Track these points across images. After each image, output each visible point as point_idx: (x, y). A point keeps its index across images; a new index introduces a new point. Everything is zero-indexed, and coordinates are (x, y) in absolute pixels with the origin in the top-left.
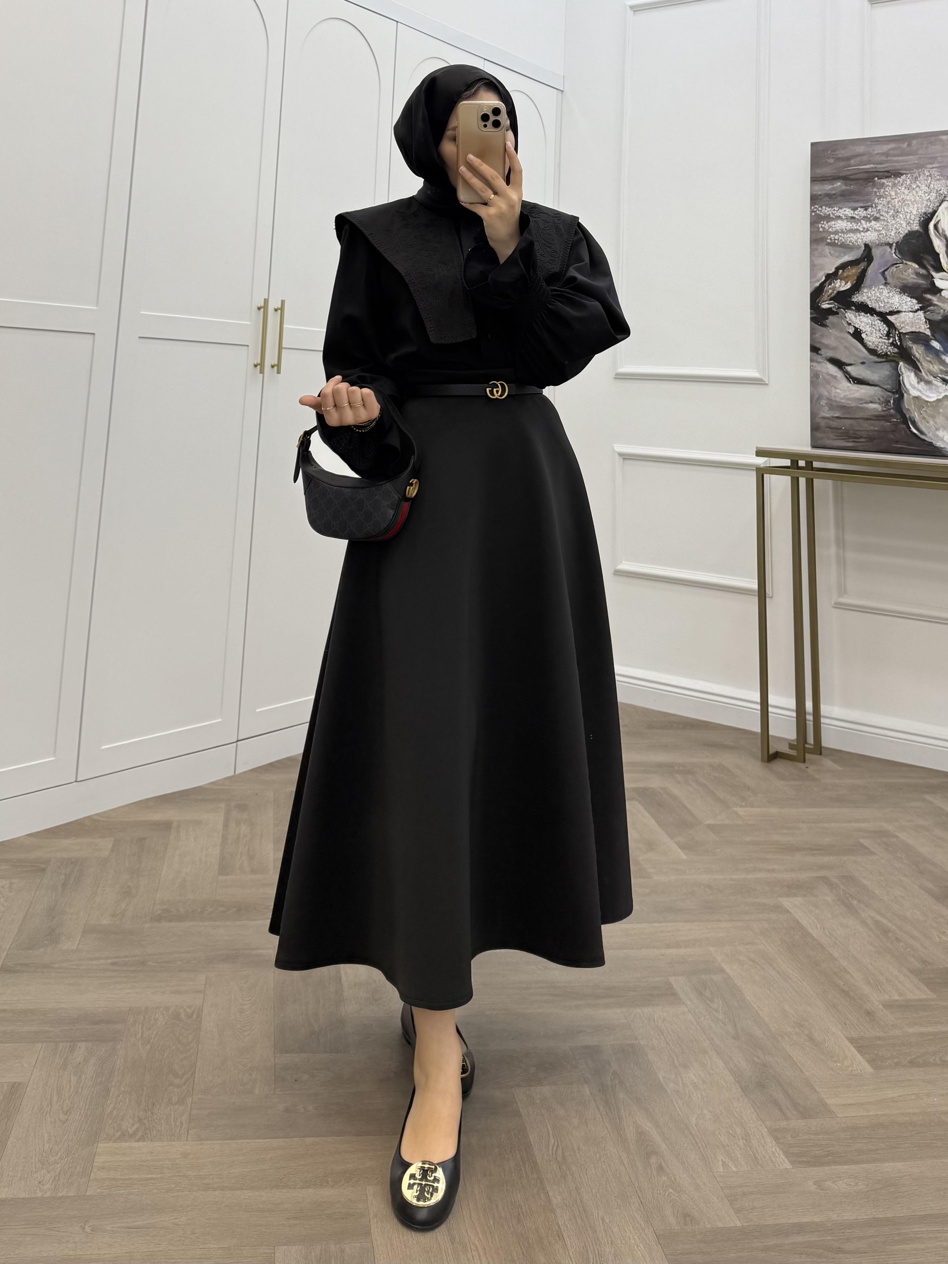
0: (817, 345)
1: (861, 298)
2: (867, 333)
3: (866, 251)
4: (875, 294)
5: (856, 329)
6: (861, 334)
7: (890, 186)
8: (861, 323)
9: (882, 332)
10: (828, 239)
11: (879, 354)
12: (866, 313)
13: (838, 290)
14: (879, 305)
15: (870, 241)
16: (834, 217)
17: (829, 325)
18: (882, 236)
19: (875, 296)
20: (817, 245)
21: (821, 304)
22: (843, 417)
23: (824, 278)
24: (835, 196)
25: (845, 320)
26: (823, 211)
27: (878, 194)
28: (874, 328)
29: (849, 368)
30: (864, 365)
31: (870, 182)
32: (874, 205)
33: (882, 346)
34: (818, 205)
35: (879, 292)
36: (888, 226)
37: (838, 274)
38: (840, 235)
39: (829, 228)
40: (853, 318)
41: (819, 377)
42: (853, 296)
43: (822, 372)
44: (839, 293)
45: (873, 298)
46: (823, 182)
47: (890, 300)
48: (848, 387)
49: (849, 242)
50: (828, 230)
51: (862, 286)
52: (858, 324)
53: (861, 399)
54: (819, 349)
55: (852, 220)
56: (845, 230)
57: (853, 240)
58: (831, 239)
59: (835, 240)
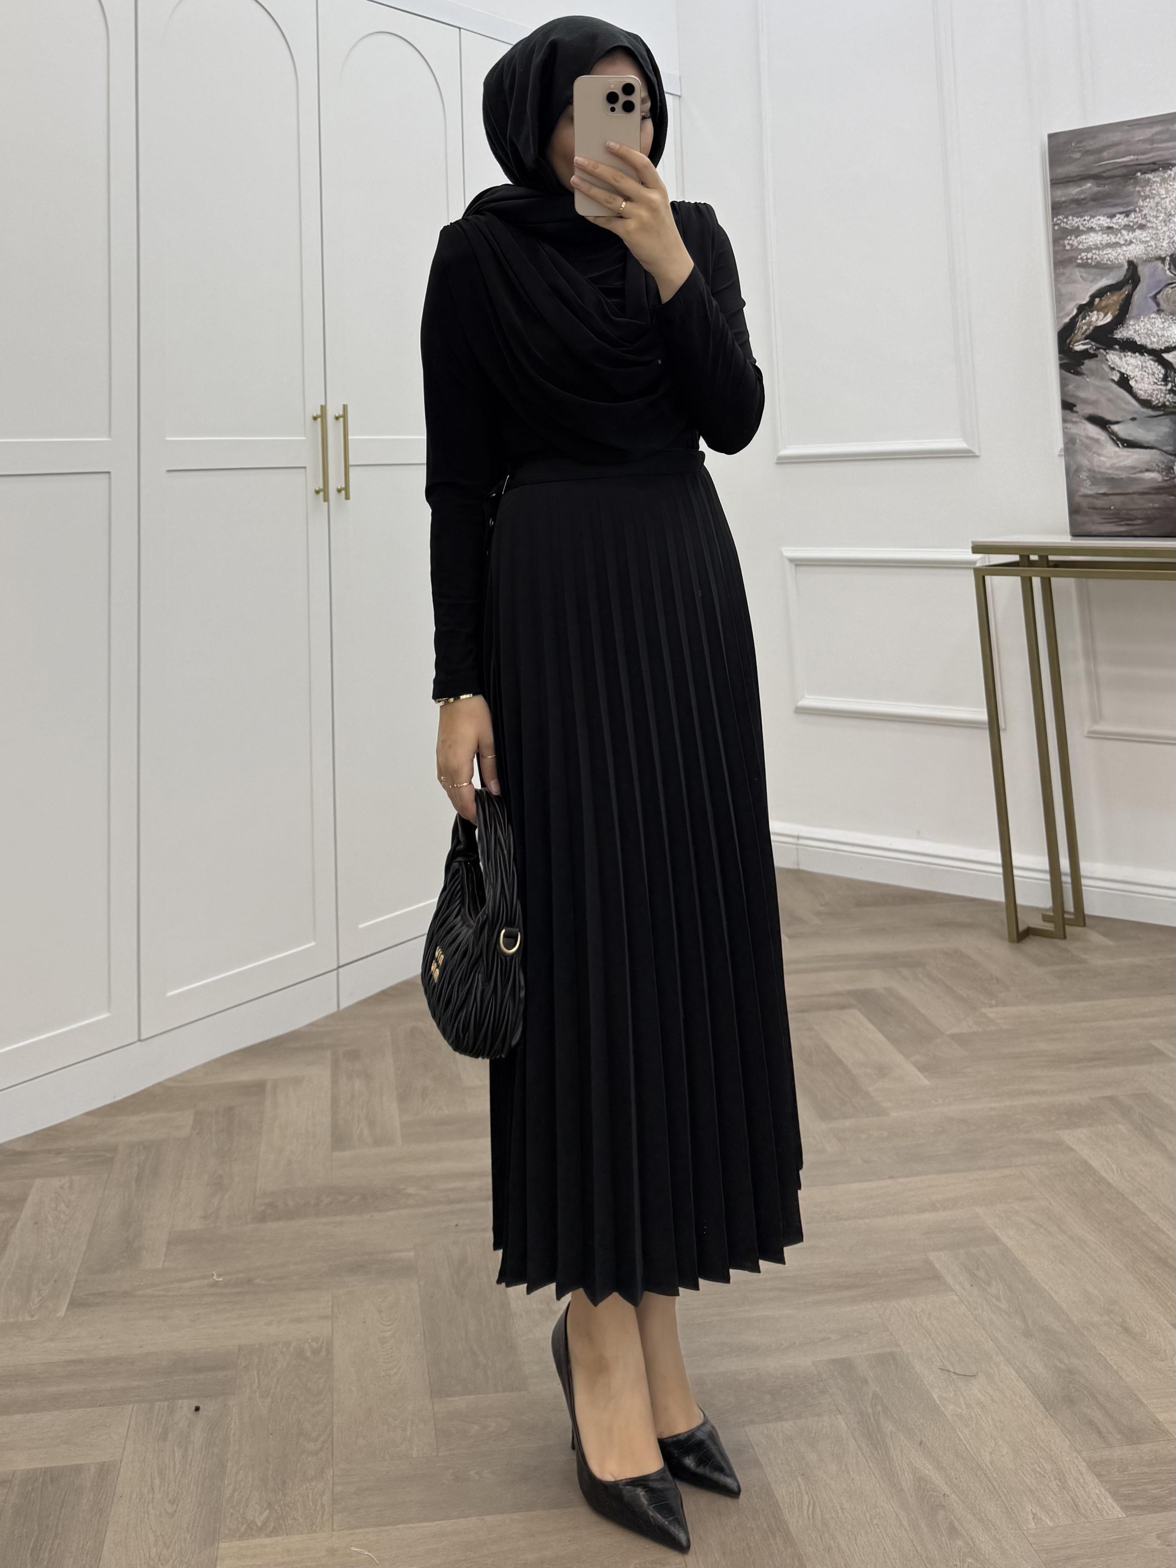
0: (1071, 401)
1: (1127, 333)
2: (1137, 379)
3: (1131, 271)
4: (1144, 326)
5: (1122, 374)
6: (1129, 380)
7: (1157, 182)
8: (1128, 365)
9: (1156, 376)
10: (1078, 259)
11: (1154, 406)
12: (1134, 353)
13: (1095, 325)
14: (1151, 339)
15: (1135, 256)
16: (1085, 229)
17: (1085, 372)
18: (1151, 248)
19: (1145, 328)
20: (1063, 269)
21: (1073, 345)
22: (1111, 492)
23: (1075, 312)
24: (1085, 202)
25: (1106, 364)
26: (1069, 222)
27: (1142, 194)
28: (1145, 371)
29: (1115, 428)
30: (1135, 422)
31: (1131, 179)
32: (1137, 209)
33: (1157, 395)
34: (1062, 215)
35: (1150, 322)
36: (1157, 234)
37: (1093, 304)
38: (1094, 252)
39: (1079, 245)
40: (1117, 360)
41: (1076, 441)
42: (1115, 332)
43: (1079, 435)
44: (1097, 328)
45: (1142, 331)
46: (1069, 184)
47: (1165, 332)
48: (1116, 452)
49: (1107, 261)
50: (1077, 247)
51: (1127, 316)
52: (1124, 368)
53: (1133, 468)
54: (1075, 406)
55: (1110, 231)
56: (1101, 245)
57: (1112, 258)
58: (1082, 258)
59: (1088, 259)
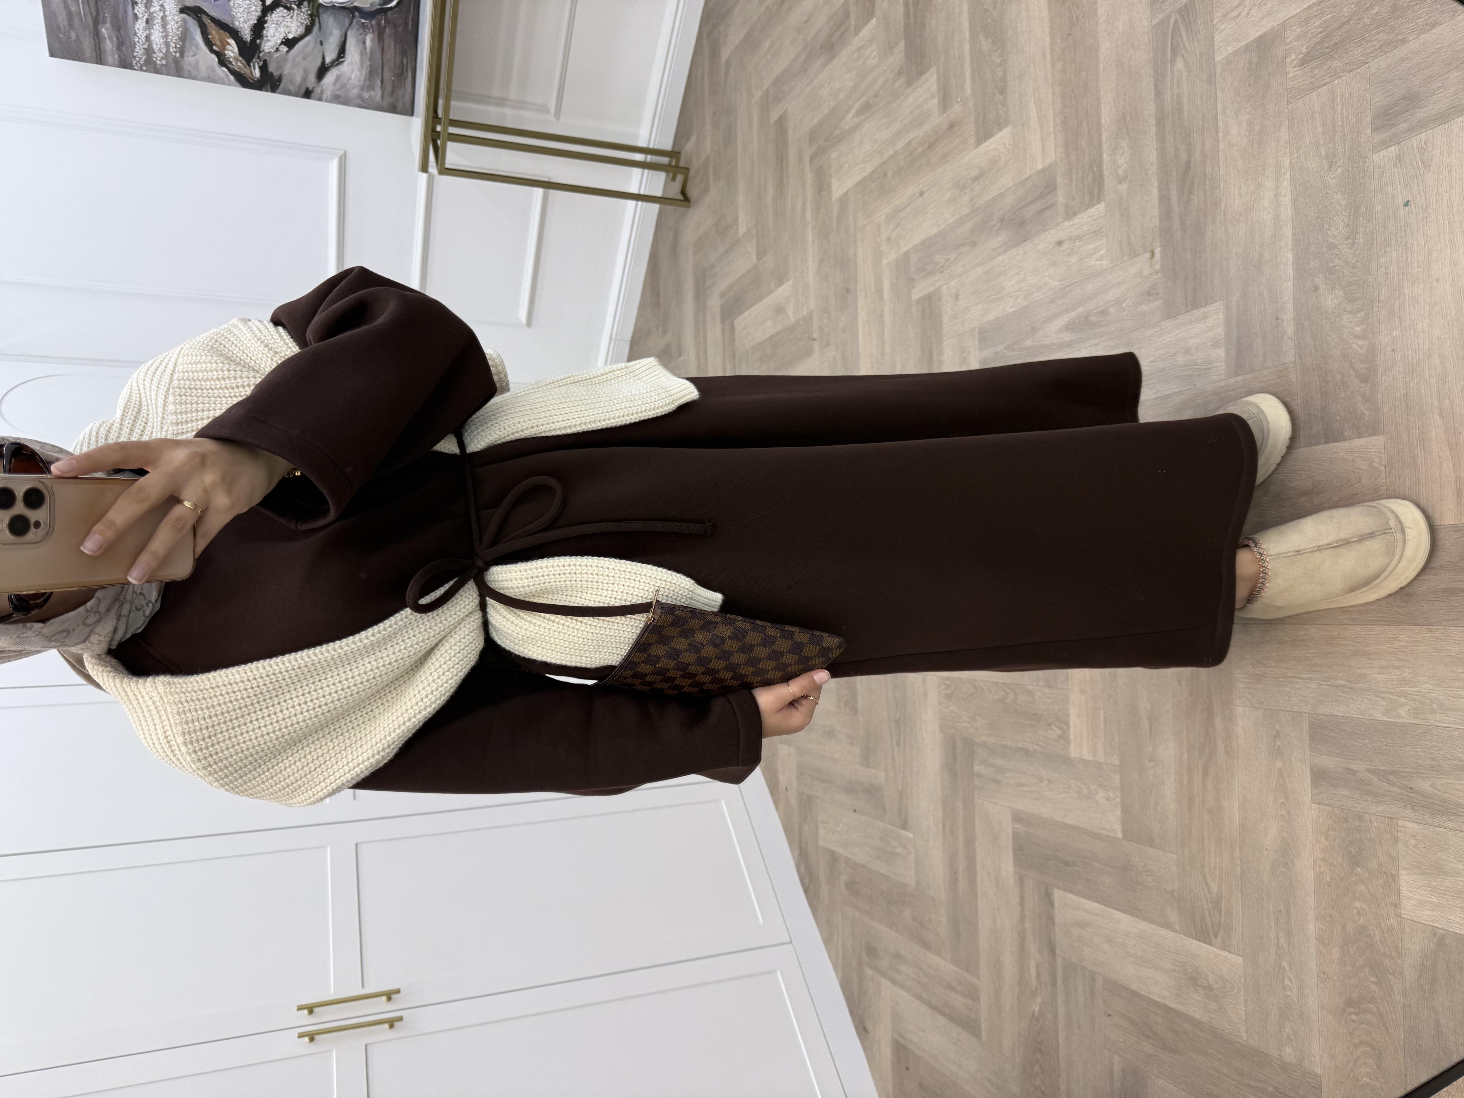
0: (303, 90)
1: (246, 30)
2: (287, 32)
3: (190, 13)
4: (240, 14)
5: (282, 43)
6: (288, 38)
8: (275, 36)
9: (285, 15)
10: (176, 56)
12: (264, 28)
13: (238, 55)
14: (254, 11)
15: (176, 6)
16: (147, 43)
17: (280, 73)
19: (243, 14)
20: (184, 69)
21: (255, 79)
22: (380, 77)
23: (224, 69)
24: (120, 38)
25: (273, 54)
26: (140, 56)
28: (281, 23)
29: (328, 59)
30: (324, 42)
33: (301, 18)
34: (132, 61)
35: (236, 8)
37: (217, 52)
38: (169, 40)
39: (162, 52)
40: (270, 44)
41: (338, 95)
42: (244, 39)
43: (332, 90)
44: (241, 54)
45: (245, 16)
46: (102, 48)
48: (348, 64)
49: (178, 31)
50: (164, 54)
51: (231, 26)
52: (277, 40)
54: (307, 89)
55: (150, 22)
56: (163, 32)
57: (176, 26)
58: (175, 52)
59: (176, 47)
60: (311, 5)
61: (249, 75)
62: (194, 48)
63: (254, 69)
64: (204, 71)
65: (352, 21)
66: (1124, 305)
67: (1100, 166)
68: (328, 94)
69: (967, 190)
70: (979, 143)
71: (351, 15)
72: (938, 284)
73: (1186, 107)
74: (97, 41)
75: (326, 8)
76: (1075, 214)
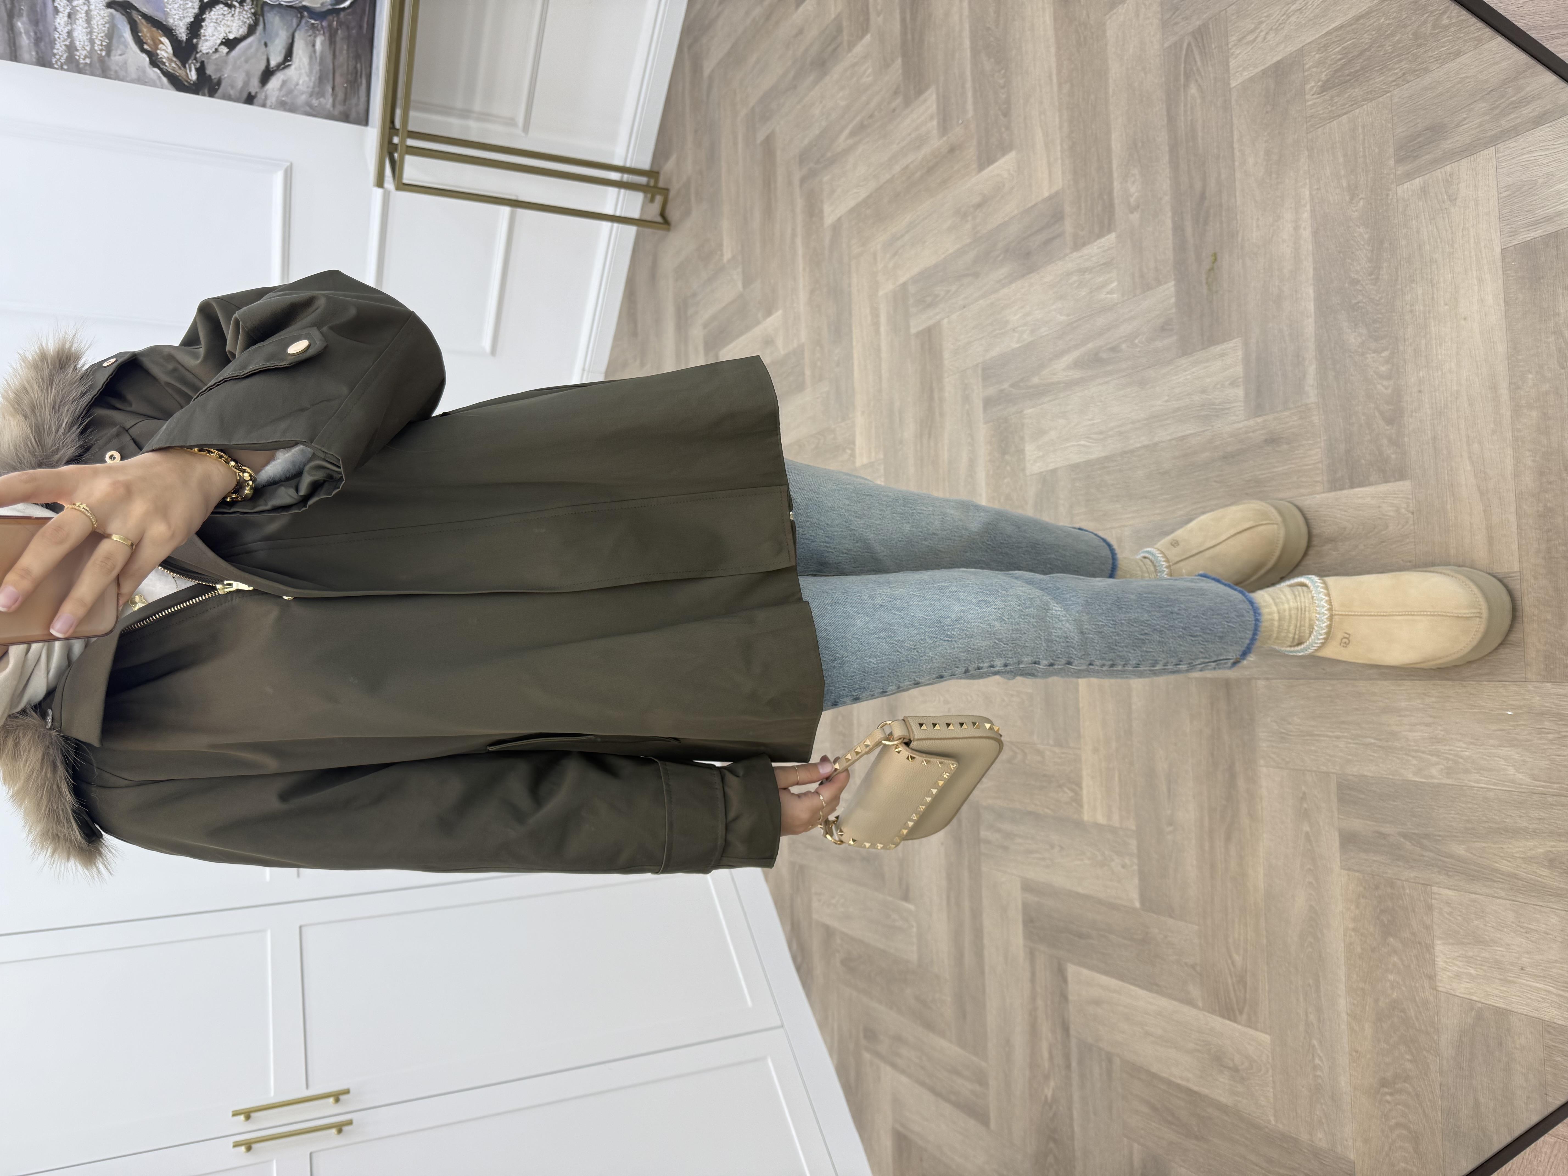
0: (245, 95)
1: (181, 28)
2: (227, 32)
3: (117, 7)
5: (222, 43)
6: (228, 39)
8: (213, 35)
9: (225, 13)
10: (101, 54)
12: (201, 27)
13: (172, 55)
14: (190, 8)
16: (69, 40)
17: (219, 75)
19: (177, 10)
20: (110, 70)
21: (191, 82)
22: (331, 83)
23: (156, 70)
24: (38, 33)
25: (211, 55)
26: (61, 53)
28: (221, 21)
29: (273, 63)
30: (269, 45)
33: (244, 17)
34: (51, 58)
37: (149, 51)
39: (86, 50)
40: (208, 44)
41: (285, 101)
42: (179, 38)
43: (278, 96)
44: (175, 53)
45: (180, 13)
46: (17, 43)
48: (295, 69)
49: (104, 27)
50: (88, 52)
51: (164, 23)
52: (216, 40)
53: (311, 57)
54: (250, 94)
55: (73, 16)
56: (87, 28)
57: (102, 22)
58: (101, 50)
59: (101, 45)
60: (255, 3)
61: (185, 77)
62: (122, 47)
63: (190, 71)
64: (133, 72)
65: (300, 22)
66: (1137, 341)
67: (1110, 193)
68: (272, 100)
69: (970, 218)
70: (981, 168)
71: (299, 15)
72: (938, 317)
73: (1200, 134)
74: (11, 35)
75: (272, 6)
76: (1084, 244)
